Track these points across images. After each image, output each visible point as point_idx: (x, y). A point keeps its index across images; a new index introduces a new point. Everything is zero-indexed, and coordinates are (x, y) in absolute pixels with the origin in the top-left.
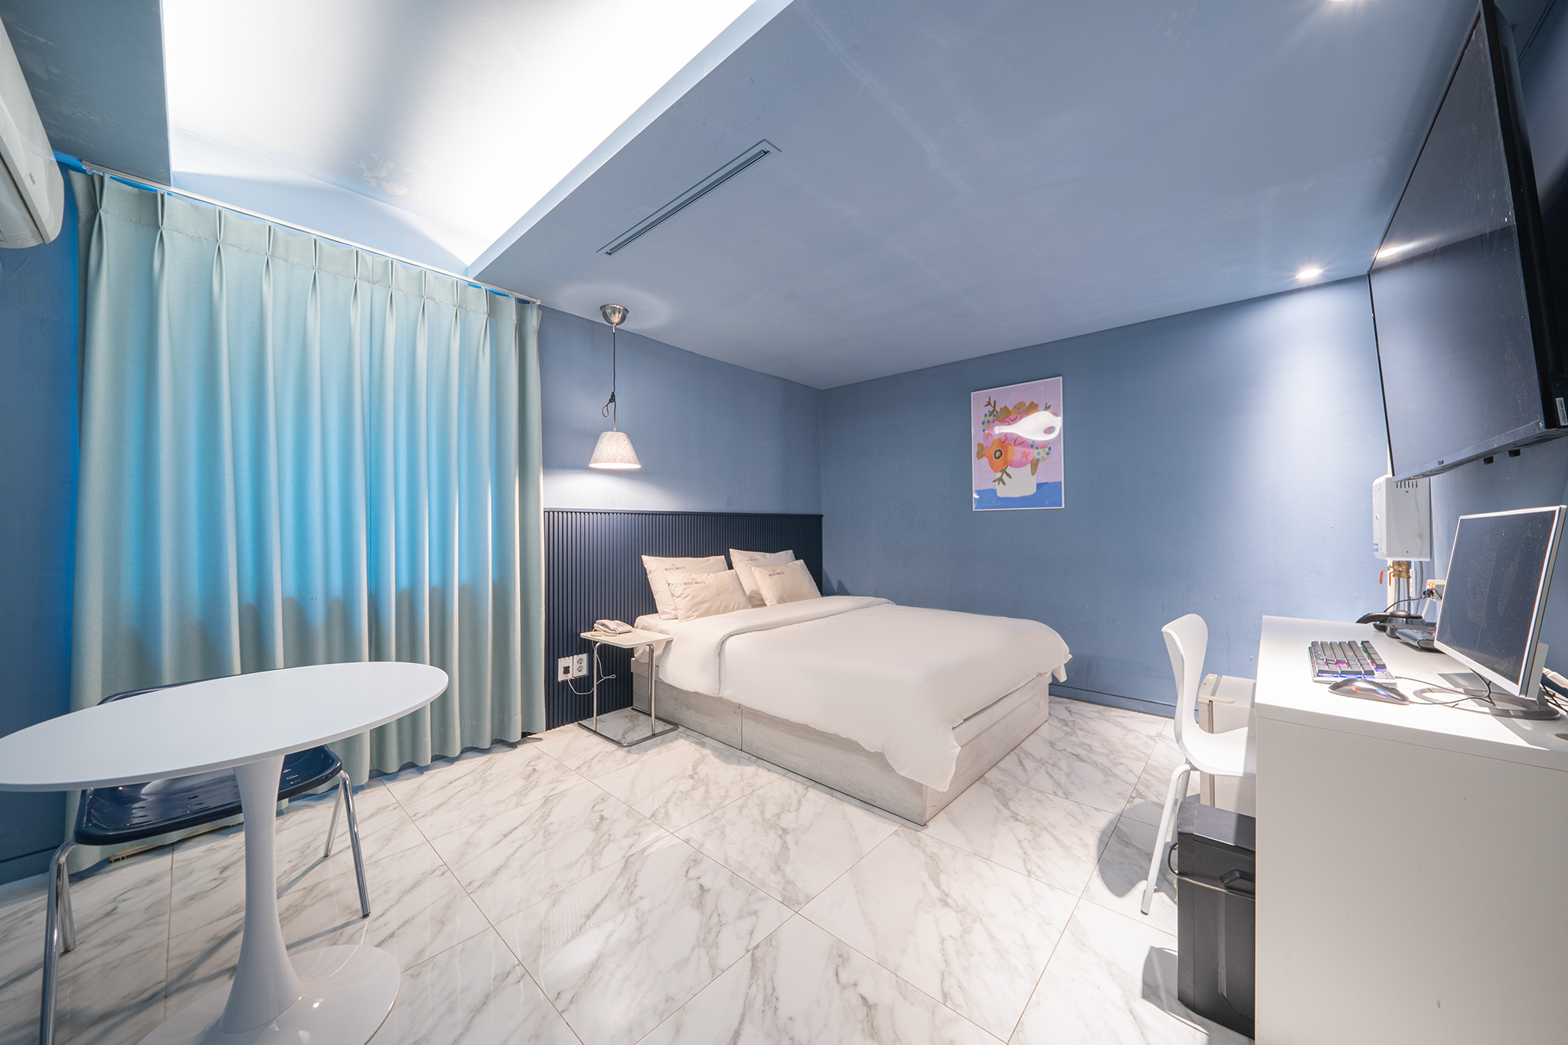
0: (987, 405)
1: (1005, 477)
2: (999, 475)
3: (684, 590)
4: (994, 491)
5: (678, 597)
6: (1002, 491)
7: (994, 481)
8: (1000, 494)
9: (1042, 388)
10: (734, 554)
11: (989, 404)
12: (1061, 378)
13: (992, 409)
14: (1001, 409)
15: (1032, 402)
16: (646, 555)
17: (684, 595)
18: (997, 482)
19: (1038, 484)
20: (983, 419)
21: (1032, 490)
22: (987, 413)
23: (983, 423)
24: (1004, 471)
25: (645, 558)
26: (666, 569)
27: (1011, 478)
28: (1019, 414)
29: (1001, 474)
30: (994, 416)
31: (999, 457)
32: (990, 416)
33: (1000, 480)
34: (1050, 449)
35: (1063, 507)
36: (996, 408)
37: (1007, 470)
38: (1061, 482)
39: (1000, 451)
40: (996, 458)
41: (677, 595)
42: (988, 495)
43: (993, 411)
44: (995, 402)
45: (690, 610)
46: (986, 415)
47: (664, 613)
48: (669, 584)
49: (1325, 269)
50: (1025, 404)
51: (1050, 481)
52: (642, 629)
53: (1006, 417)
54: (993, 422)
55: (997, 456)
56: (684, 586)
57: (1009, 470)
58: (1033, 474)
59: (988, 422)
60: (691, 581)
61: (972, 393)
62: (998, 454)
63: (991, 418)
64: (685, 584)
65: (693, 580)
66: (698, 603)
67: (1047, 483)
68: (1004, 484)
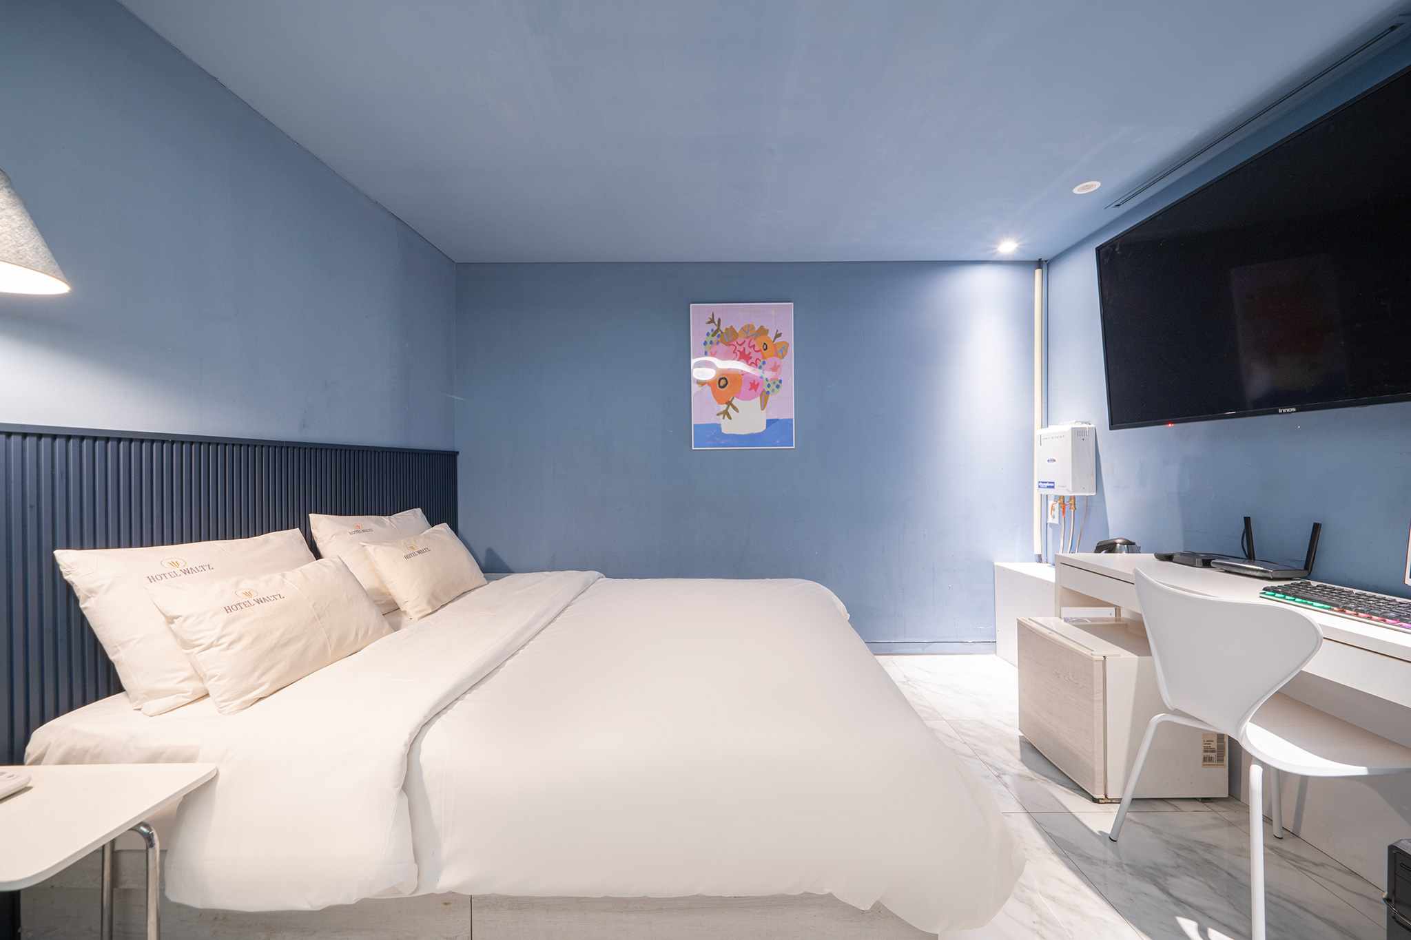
0: (709, 323)
1: (731, 410)
2: (724, 407)
3: (226, 625)
4: (718, 427)
5: (210, 646)
6: (728, 427)
7: (718, 415)
8: (725, 430)
9: (773, 313)
10: (321, 524)
11: (712, 321)
12: (792, 304)
13: (715, 328)
14: (727, 329)
15: (762, 327)
16: (68, 547)
17: (227, 640)
18: (722, 416)
19: (768, 421)
20: (705, 338)
21: (762, 427)
22: (710, 332)
23: (705, 343)
24: (729, 403)
25: (65, 557)
26: (152, 579)
27: (738, 412)
28: (747, 338)
29: (726, 406)
30: (719, 336)
31: (725, 386)
32: (713, 336)
33: (726, 413)
34: (780, 381)
35: (794, 447)
36: (721, 328)
37: (733, 403)
38: (792, 419)
39: (726, 379)
40: (720, 387)
41: (207, 642)
42: (714, 431)
43: (717, 331)
44: (719, 319)
45: (253, 671)
46: (708, 334)
47: (152, 694)
48: (171, 620)
49: (1020, 243)
50: (753, 328)
51: (780, 418)
52: (64, 761)
53: (733, 340)
54: (717, 344)
55: (721, 385)
56: (225, 616)
57: (736, 402)
58: (762, 409)
59: (711, 343)
60: (244, 599)
61: (691, 305)
62: (723, 382)
63: (715, 339)
64: (228, 609)
65: (248, 594)
66: (272, 649)
67: (778, 419)
68: (730, 419)
